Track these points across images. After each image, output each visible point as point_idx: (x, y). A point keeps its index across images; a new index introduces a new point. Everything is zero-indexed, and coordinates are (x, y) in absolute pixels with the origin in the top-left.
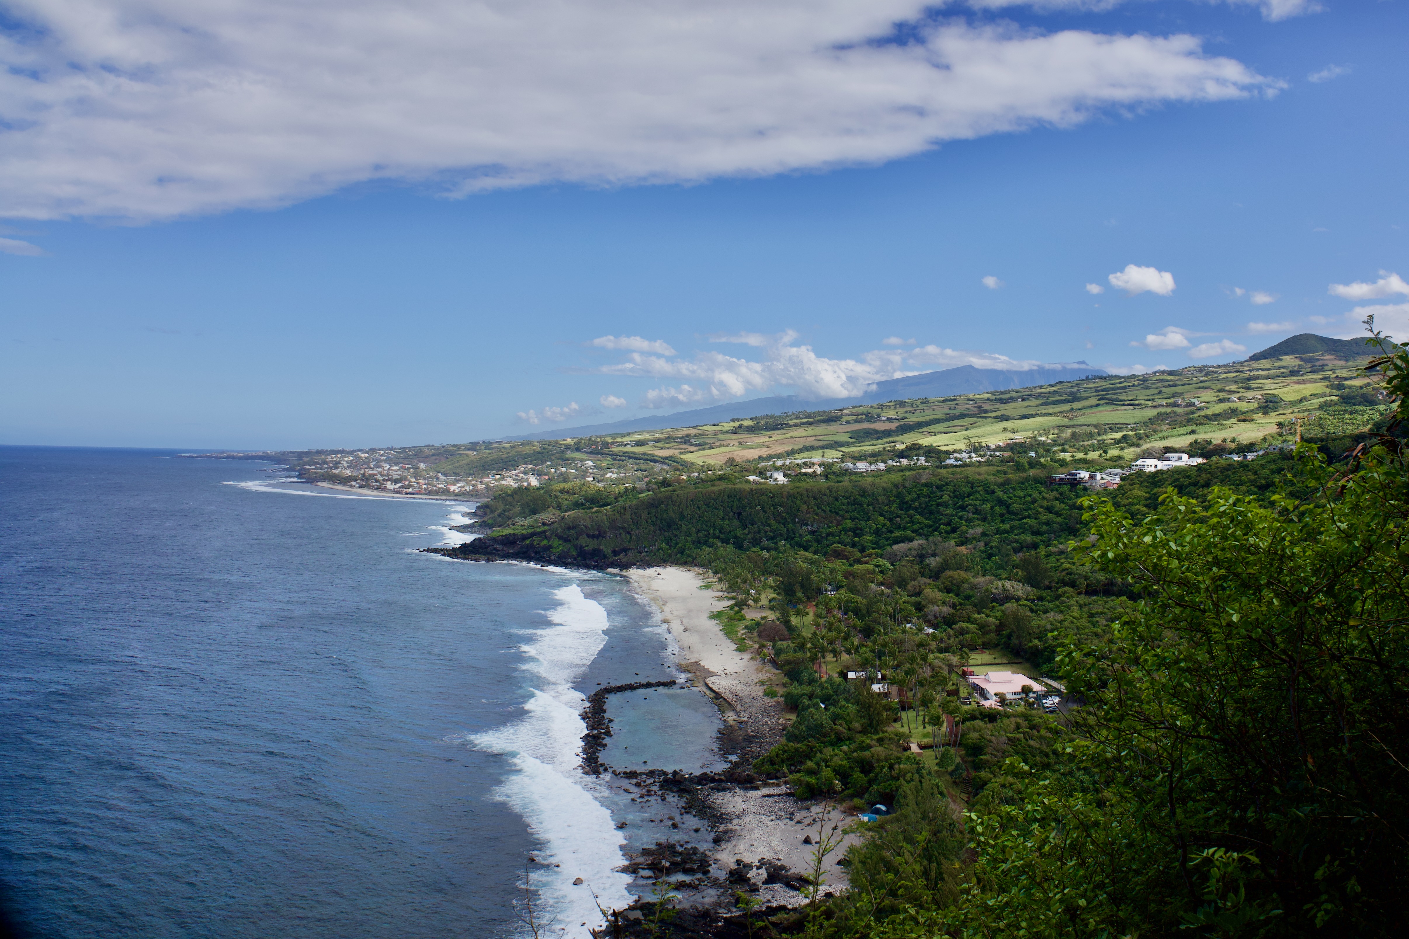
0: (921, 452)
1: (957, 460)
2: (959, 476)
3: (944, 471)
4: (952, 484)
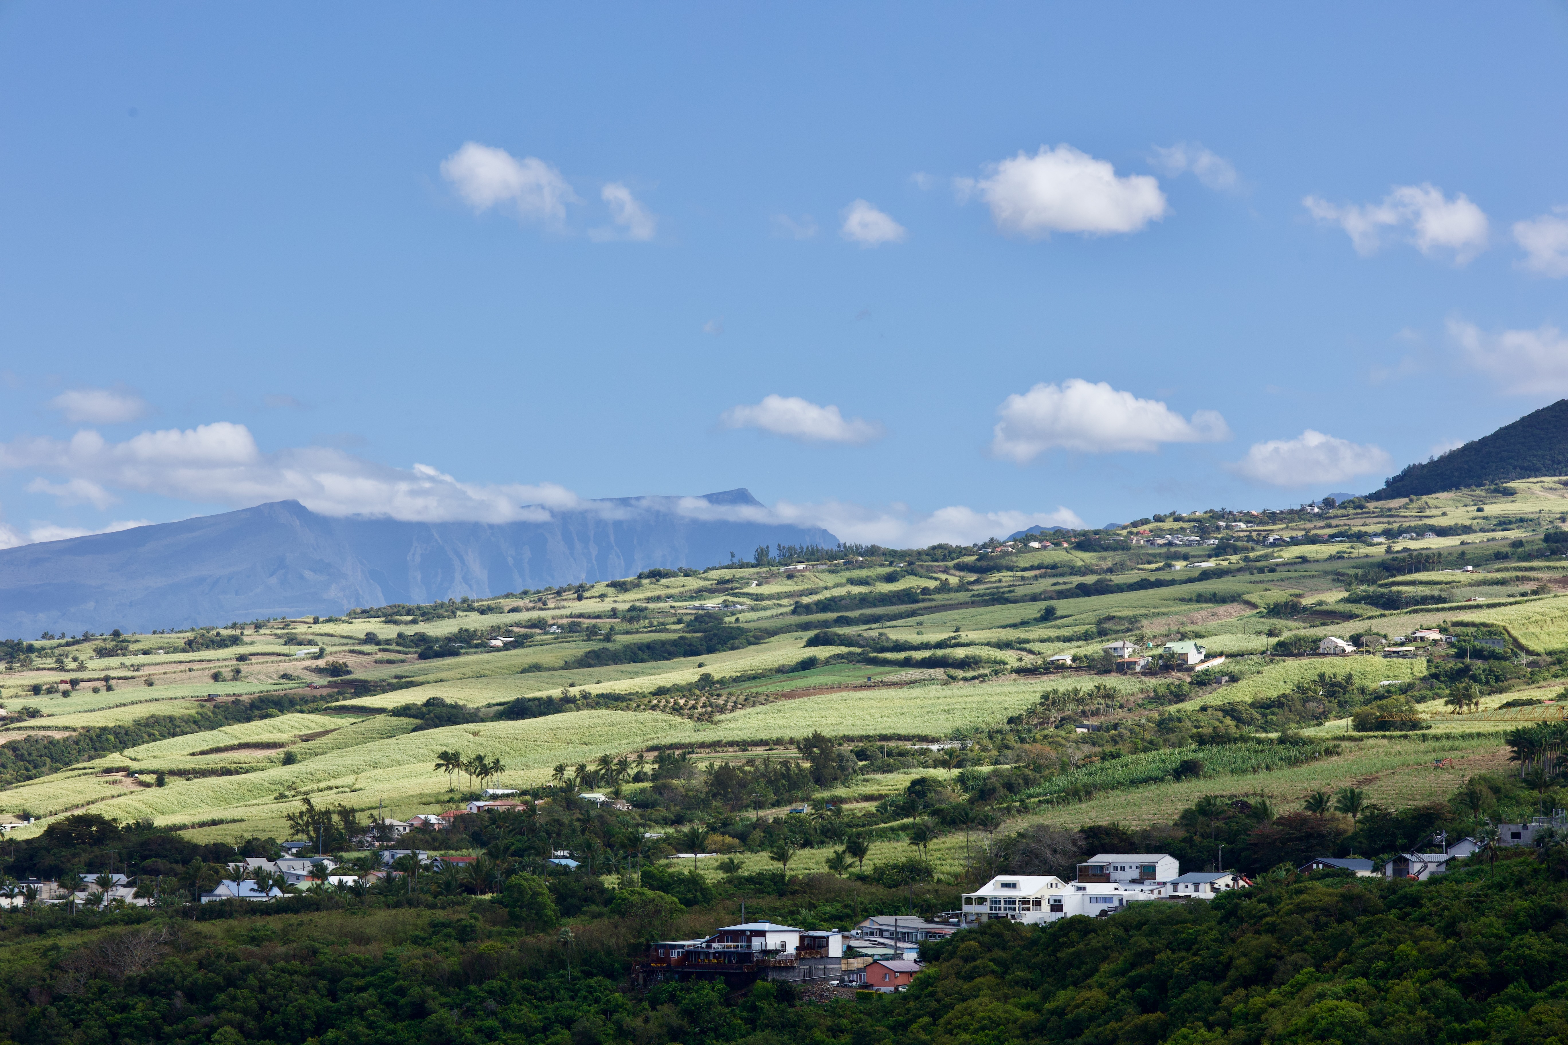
0: (111, 850)
1: (262, 880)
2: (281, 949)
3: (213, 928)
4: (251, 979)
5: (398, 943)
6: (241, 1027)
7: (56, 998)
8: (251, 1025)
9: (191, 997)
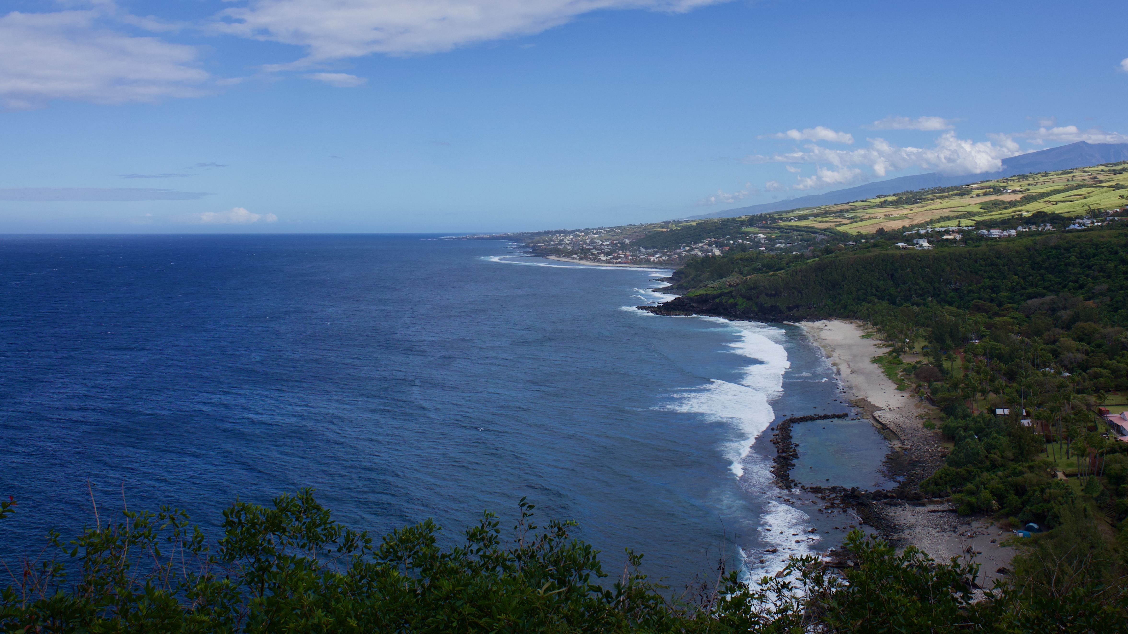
0: (1046, 218)
1: (1080, 224)
2: (1084, 239)
3: (1069, 235)
4: (1078, 246)
5: (1111, 238)
6: (1076, 256)
7: (1036, 250)
8: (1078, 256)
9: (1065, 249)
